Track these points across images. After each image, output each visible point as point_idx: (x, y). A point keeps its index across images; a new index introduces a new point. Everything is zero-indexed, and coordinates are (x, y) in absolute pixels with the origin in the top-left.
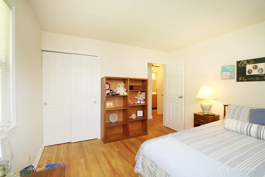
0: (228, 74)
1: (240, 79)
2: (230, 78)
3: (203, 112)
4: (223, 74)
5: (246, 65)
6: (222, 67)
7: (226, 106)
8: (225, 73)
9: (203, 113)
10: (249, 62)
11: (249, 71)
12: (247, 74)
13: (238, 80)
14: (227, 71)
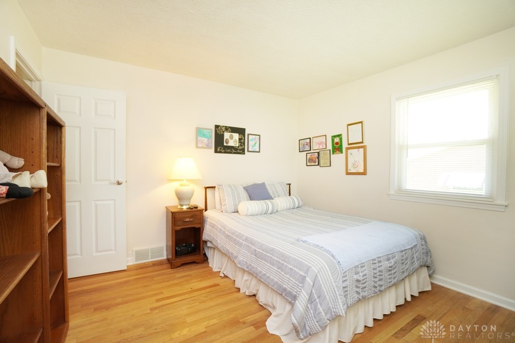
0: (205, 140)
1: (219, 150)
2: (208, 147)
3: (180, 205)
4: (198, 140)
5: (224, 132)
6: (197, 128)
7: (207, 189)
8: (201, 138)
9: (179, 207)
10: (227, 129)
11: (226, 140)
12: (225, 144)
13: (216, 151)
14: (204, 136)
